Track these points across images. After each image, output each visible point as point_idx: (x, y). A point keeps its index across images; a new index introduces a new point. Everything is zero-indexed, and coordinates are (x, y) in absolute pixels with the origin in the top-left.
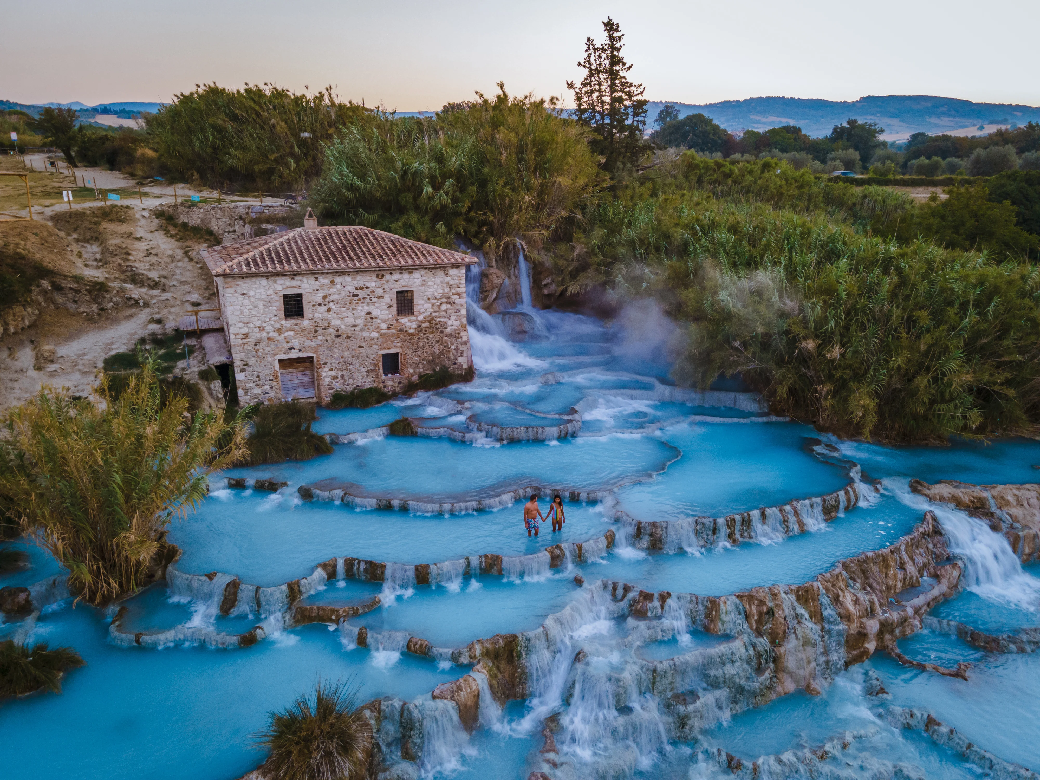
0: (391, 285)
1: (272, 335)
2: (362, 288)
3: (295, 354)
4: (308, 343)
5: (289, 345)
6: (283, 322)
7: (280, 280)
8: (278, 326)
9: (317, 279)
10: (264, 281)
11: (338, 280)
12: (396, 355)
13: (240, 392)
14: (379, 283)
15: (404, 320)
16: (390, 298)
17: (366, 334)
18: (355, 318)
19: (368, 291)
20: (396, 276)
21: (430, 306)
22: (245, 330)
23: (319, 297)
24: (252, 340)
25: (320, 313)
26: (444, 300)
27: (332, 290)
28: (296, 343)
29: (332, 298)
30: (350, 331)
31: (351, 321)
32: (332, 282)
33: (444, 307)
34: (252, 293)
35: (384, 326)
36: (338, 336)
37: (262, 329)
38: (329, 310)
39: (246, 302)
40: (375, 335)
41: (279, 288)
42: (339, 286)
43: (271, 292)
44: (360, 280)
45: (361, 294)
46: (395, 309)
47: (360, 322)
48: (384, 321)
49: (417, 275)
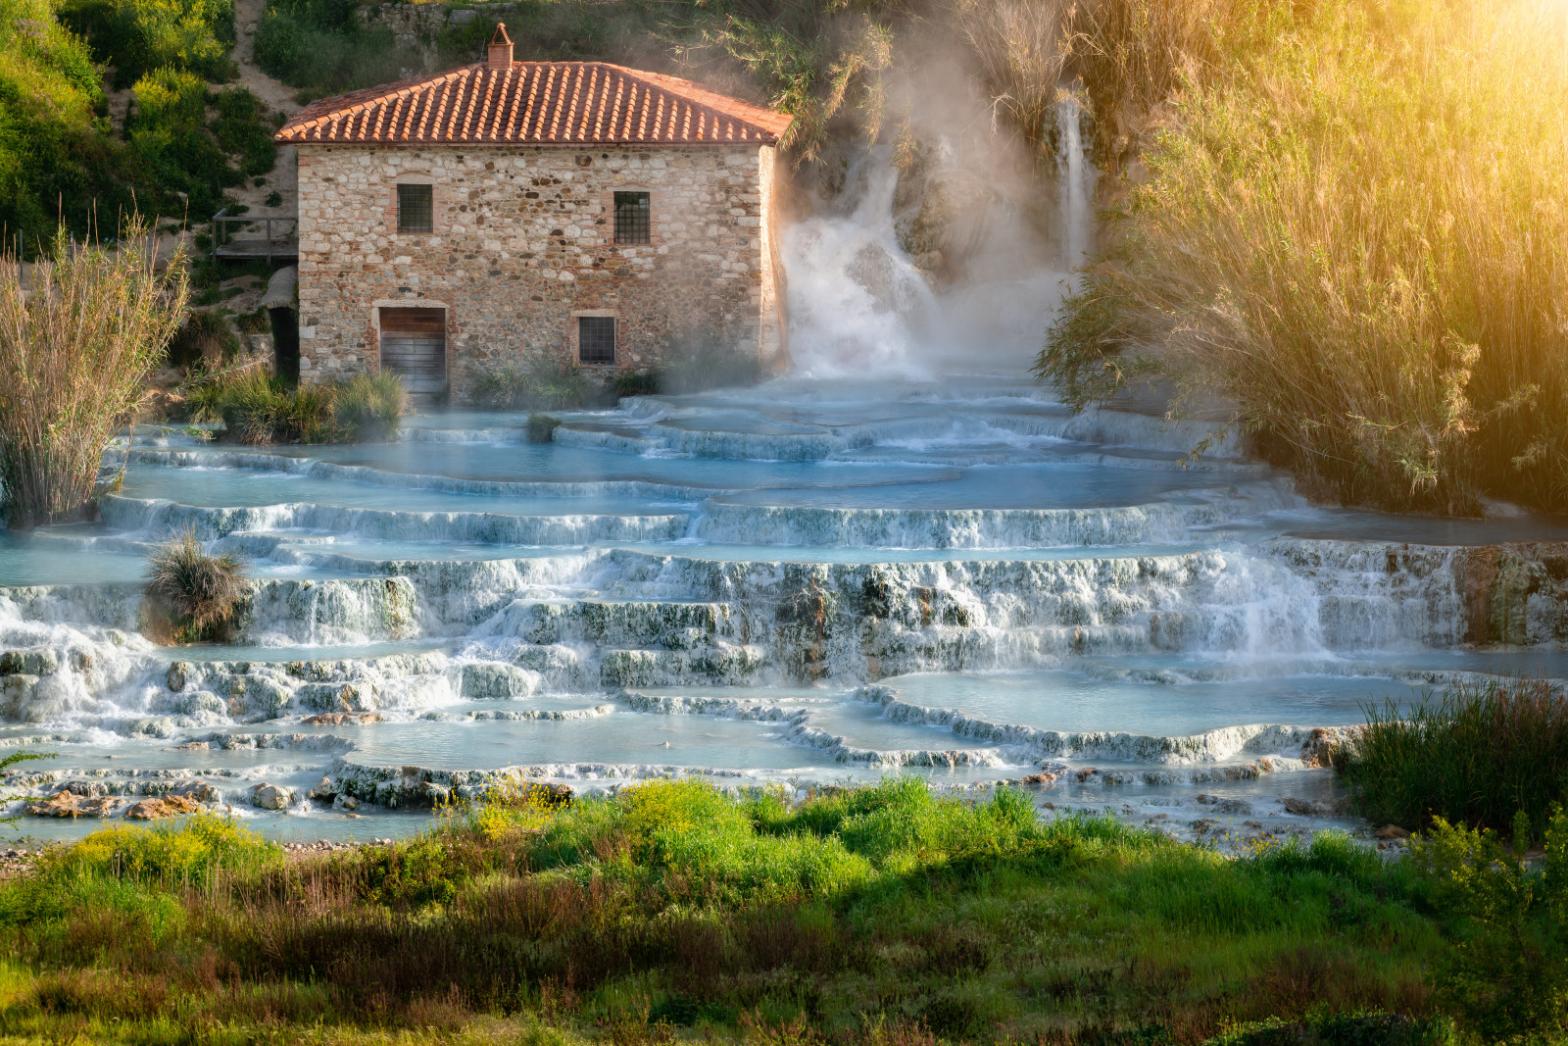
0: (604, 177)
1: (373, 259)
2: (545, 182)
3: (409, 301)
4: (438, 282)
5: (401, 282)
6: (394, 237)
7: (394, 159)
8: (383, 243)
9: (460, 159)
10: (365, 159)
11: (501, 163)
12: (608, 322)
13: (304, 361)
14: (579, 174)
15: (629, 252)
16: (601, 204)
17: (549, 274)
18: (530, 240)
19: (558, 189)
20: (615, 163)
21: (684, 227)
22: (324, 247)
23: (462, 194)
24: (335, 266)
25: (463, 225)
26: (714, 217)
27: (488, 183)
28: (414, 279)
29: (487, 197)
30: (517, 266)
31: (520, 244)
32: (490, 166)
33: (713, 231)
34: (342, 179)
35: (587, 260)
36: (495, 273)
37: (354, 247)
38: (480, 220)
39: (331, 194)
40: (567, 276)
41: (391, 172)
42: (501, 176)
43: (375, 179)
44: (543, 167)
45: (545, 193)
46: (610, 228)
47: (539, 248)
48: (588, 251)
49: (657, 162)
